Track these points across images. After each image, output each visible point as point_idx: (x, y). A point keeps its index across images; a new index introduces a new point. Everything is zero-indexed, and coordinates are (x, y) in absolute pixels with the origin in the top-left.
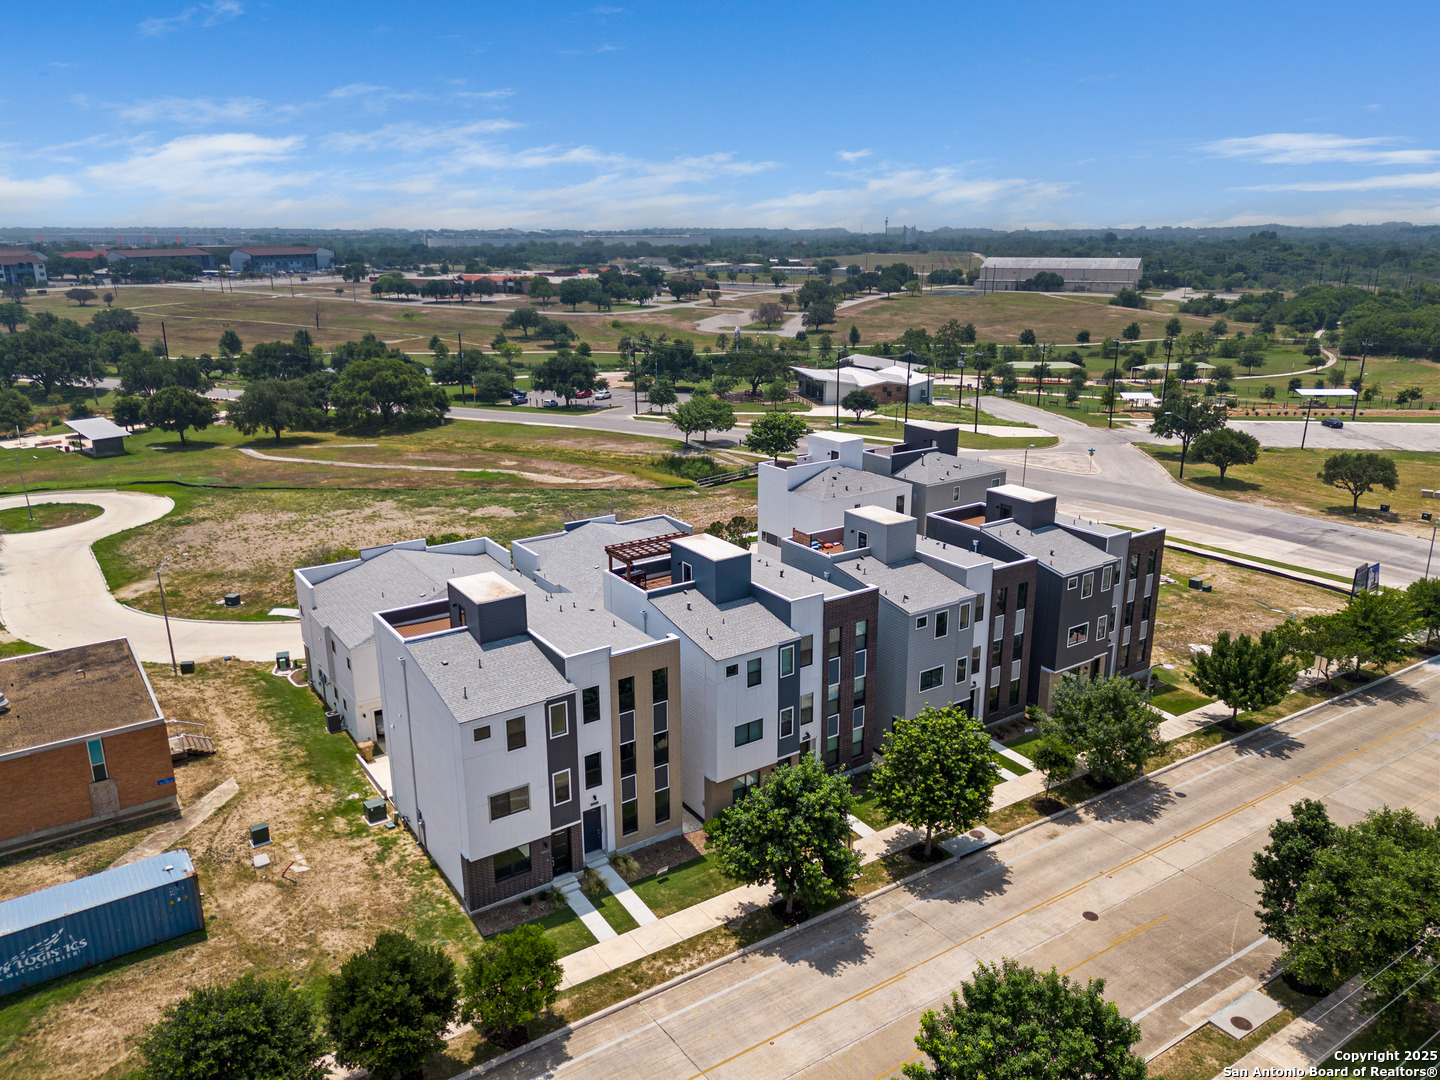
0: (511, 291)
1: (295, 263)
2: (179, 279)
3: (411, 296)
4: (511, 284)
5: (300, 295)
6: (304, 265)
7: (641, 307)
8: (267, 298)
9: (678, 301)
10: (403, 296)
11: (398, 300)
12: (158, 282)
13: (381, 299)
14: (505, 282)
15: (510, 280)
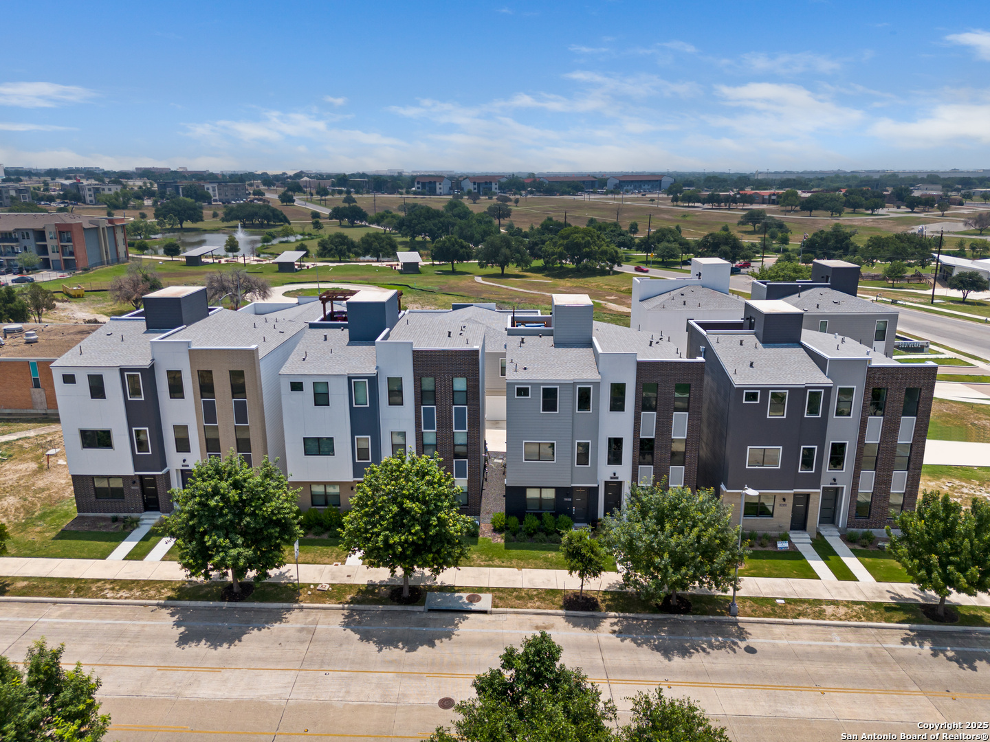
0: (773, 202)
1: (646, 186)
2: (569, 194)
3: (697, 204)
4: (774, 197)
5: (629, 203)
6: (652, 187)
7: (872, 215)
8: (605, 204)
9: (912, 212)
10: (690, 204)
11: (689, 207)
12: (555, 195)
13: (677, 206)
14: (770, 196)
15: (774, 194)
